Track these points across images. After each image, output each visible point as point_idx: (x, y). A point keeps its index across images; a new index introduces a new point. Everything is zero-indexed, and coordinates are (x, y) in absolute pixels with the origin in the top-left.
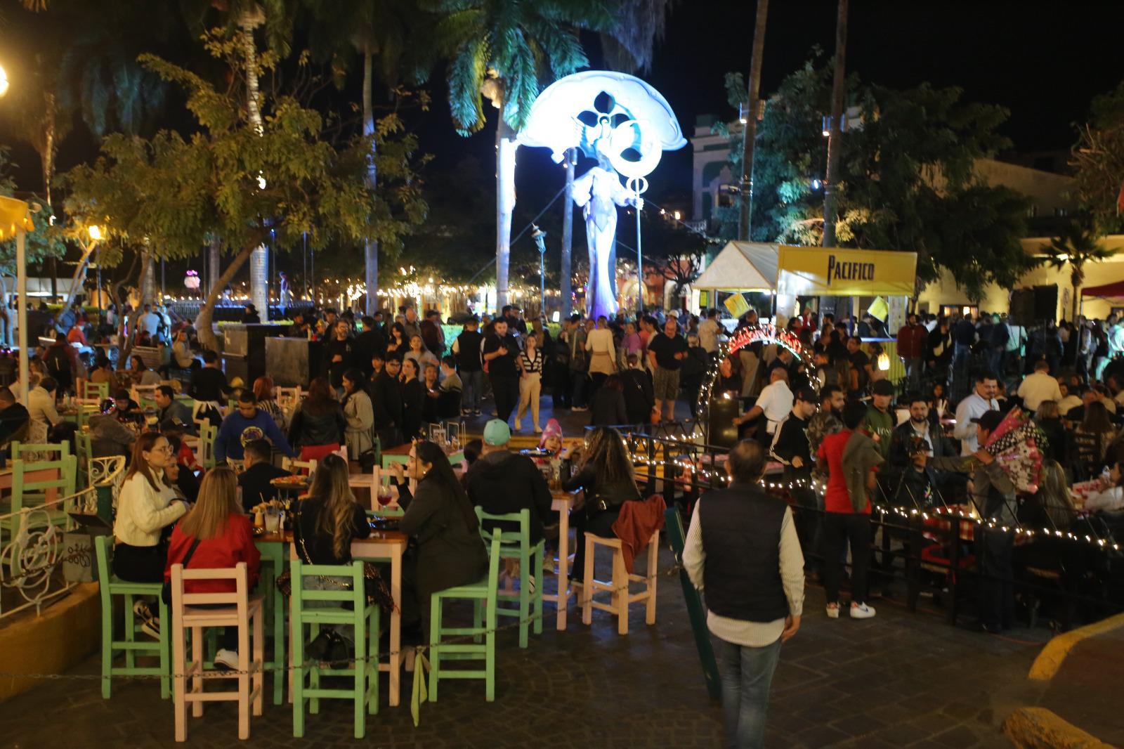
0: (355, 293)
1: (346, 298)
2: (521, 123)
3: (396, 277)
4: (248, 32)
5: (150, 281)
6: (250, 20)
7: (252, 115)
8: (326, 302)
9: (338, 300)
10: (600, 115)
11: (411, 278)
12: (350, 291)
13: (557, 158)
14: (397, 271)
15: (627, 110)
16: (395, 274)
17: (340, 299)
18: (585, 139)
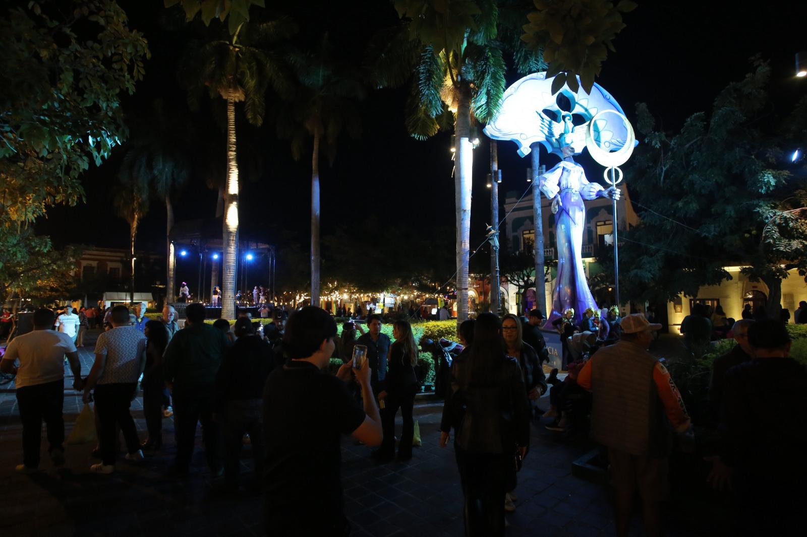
0: (301, 298)
1: (295, 302)
2: (490, 114)
3: (326, 289)
4: (231, 103)
5: (171, 292)
6: (233, 95)
7: (230, 161)
8: (284, 304)
9: (291, 303)
10: (564, 113)
11: (336, 289)
12: (298, 298)
13: (525, 150)
14: (326, 285)
15: (586, 110)
16: (325, 287)
17: (292, 303)
18: (551, 134)
